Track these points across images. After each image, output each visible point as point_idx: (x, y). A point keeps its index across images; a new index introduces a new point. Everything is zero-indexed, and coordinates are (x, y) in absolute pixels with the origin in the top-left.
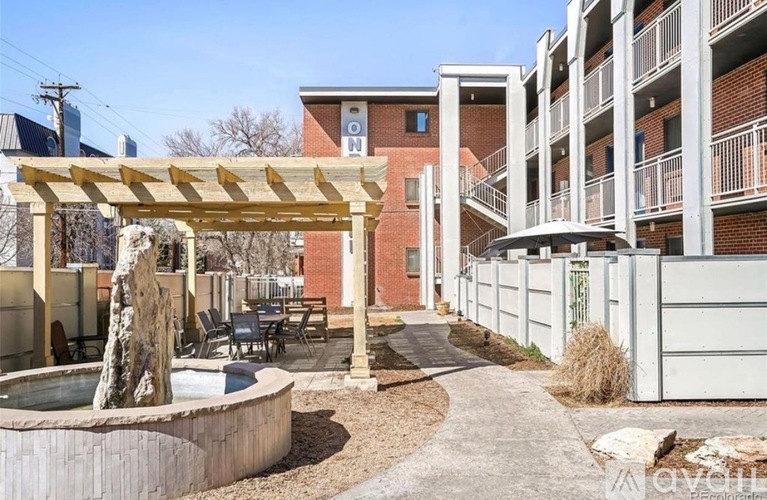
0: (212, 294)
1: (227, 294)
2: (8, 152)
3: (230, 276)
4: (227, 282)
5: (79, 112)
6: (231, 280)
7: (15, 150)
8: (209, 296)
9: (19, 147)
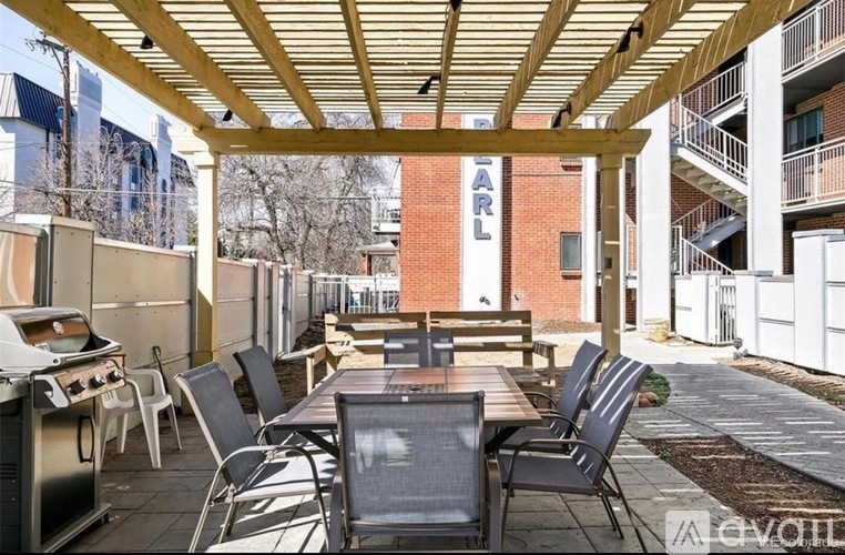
0: (254, 299)
1: (281, 302)
2: (6, 121)
3: (286, 271)
4: (282, 280)
5: (100, 80)
6: (287, 276)
7: (13, 118)
8: (250, 303)
9: (18, 114)
